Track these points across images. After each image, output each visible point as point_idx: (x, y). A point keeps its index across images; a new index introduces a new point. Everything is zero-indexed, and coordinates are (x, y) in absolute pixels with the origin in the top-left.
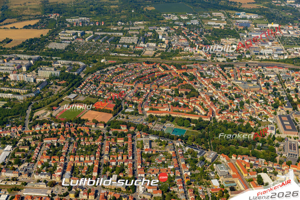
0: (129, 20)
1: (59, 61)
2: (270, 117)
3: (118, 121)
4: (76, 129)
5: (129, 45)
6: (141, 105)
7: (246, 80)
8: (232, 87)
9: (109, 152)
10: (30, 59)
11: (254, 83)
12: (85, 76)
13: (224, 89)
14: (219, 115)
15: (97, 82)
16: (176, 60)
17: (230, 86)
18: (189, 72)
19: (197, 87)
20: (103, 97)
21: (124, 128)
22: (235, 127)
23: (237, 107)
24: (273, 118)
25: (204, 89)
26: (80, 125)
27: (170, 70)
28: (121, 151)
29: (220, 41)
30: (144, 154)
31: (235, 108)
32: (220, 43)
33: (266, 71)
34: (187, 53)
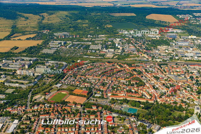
0: (96, 34)
1: (49, 62)
2: (195, 100)
3: (91, 103)
4: (62, 108)
5: (96, 50)
6: (106, 91)
7: (177, 74)
8: (168, 79)
9: (85, 125)
10: (30, 60)
11: (183, 77)
13: (162, 81)
14: (160, 99)
15: (75, 76)
16: (128, 61)
17: (166, 78)
18: (137, 69)
19: (143, 79)
20: (80, 86)
21: (94, 108)
22: (172, 108)
23: (172, 93)
24: (197, 101)
25: (148, 80)
26: (64, 105)
27: (124, 67)
29: (157, 48)
30: (110, 126)
31: (170, 93)
33: (190, 68)
34: (135, 56)
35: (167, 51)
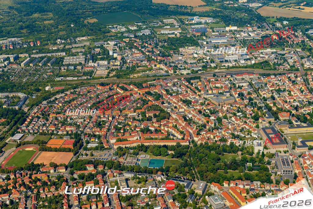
0: (70, 36)
2: (253, 132)
3: (82, 161)
4: (30, 178)
5: (75, 66)
6: (106, 137)
7: (217, 92)
8: (205, 102)
9: (79, 202)
11: (227, 95)
12: (29, 110)
13: (197, 106)
14: (198, 137)
15: (45, 115)
16: (134, 78)
17: (201, 101)
18: (153, 90)
19: (165, 107)
20: (57, 133)
21: (90, 169)
22: (218, 149)
23: (215, 125)
24: (256, 132)
25: (174, 108)
26: (34, 172)
27: (131, 90)
28: (94, 198)
29: (179, 51)
30: (123, 197)
31: (213, 125)
32: (179, 53)
33: (236, 80)
34: (145, 68)
35: (196, 56)
